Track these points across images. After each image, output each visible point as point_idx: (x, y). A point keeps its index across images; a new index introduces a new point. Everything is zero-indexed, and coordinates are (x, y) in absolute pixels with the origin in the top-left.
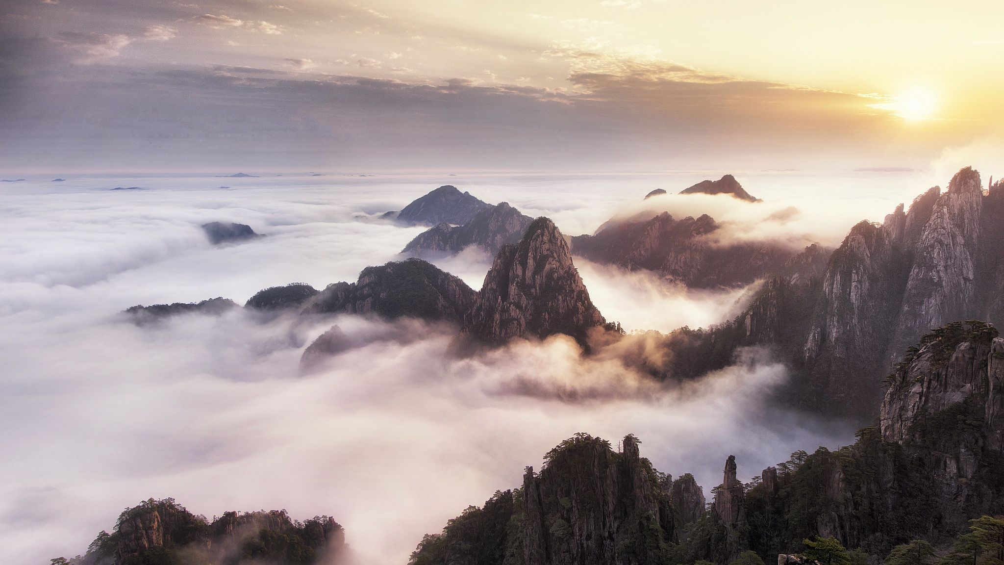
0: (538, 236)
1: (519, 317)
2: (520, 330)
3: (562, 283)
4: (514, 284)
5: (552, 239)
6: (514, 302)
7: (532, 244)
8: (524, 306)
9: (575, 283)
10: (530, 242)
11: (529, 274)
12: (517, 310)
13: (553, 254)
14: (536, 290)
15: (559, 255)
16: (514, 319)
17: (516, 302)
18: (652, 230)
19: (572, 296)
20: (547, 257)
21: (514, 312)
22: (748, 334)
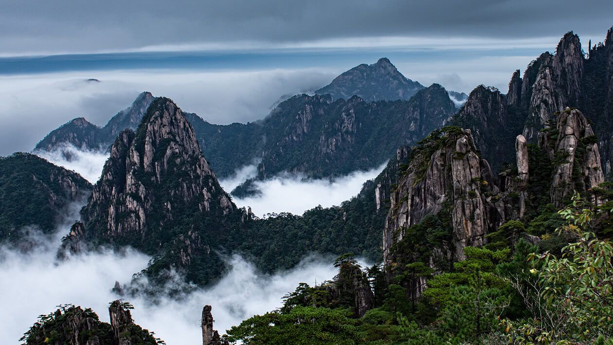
0: (156, 118)
1: (137, 209)
2: (139, 223)
3: (186, 168)
4: (131, 173)
5: (174, 121)
6: (132, 192)
7: (150, 128)
8: (142, 196)
9: (200, 168)
10: (147, 126)
11: (147, 162)
12: (135, 202)
13: (174, 137)
14: (156, 177)
15: (183, 139)
16: (131, 212)
17: (134, 192)
18: (303, 114)
19: (198, 182)
20: (168, 141)
21: (132, 204)
22: (378, 207)
